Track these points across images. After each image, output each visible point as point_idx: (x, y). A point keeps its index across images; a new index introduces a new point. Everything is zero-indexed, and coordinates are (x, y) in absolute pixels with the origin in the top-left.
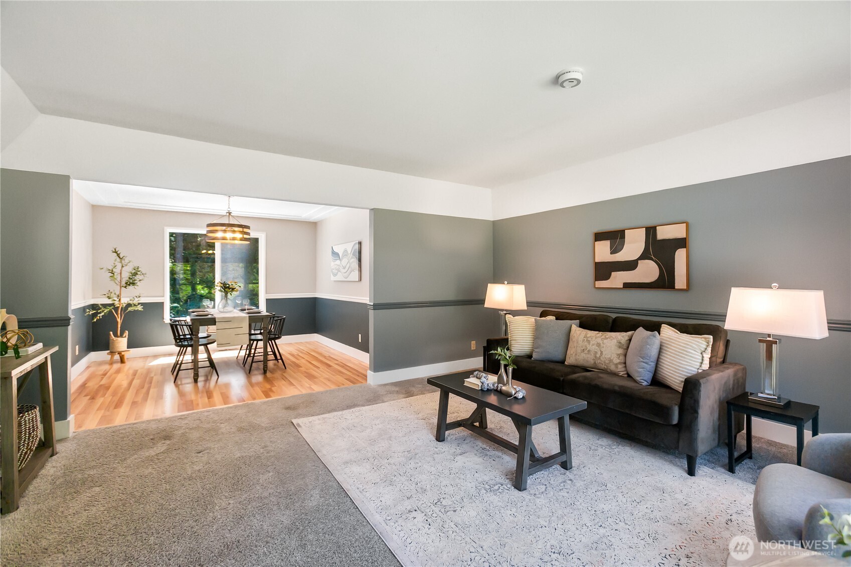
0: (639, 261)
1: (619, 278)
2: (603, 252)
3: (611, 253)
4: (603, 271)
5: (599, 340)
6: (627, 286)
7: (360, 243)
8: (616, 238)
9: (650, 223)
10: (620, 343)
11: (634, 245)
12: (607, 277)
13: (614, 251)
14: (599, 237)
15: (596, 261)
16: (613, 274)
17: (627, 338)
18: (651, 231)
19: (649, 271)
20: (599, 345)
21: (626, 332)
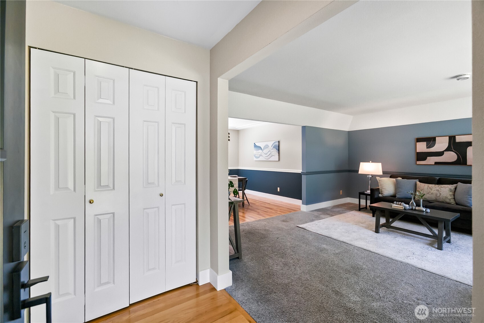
0: (445, 152)
1: (431, 160)
2: (422, 147)
3: (427, 148)
4: (421, 156)
5: (438, 188)
6: (436, 163)
7: (279, 142)
8: (431, 141)
9: (452, 134)
10: (451, 189)
11: (441, 144)
12: (424, 159)
13: (428, 147)
14: (419, 140)
15: (418, 151)
16: (428, 158)
17: (454, 187)
18: (452, 139)
19: (451, 156)
20: (438, 190)
21: (452, 185)
